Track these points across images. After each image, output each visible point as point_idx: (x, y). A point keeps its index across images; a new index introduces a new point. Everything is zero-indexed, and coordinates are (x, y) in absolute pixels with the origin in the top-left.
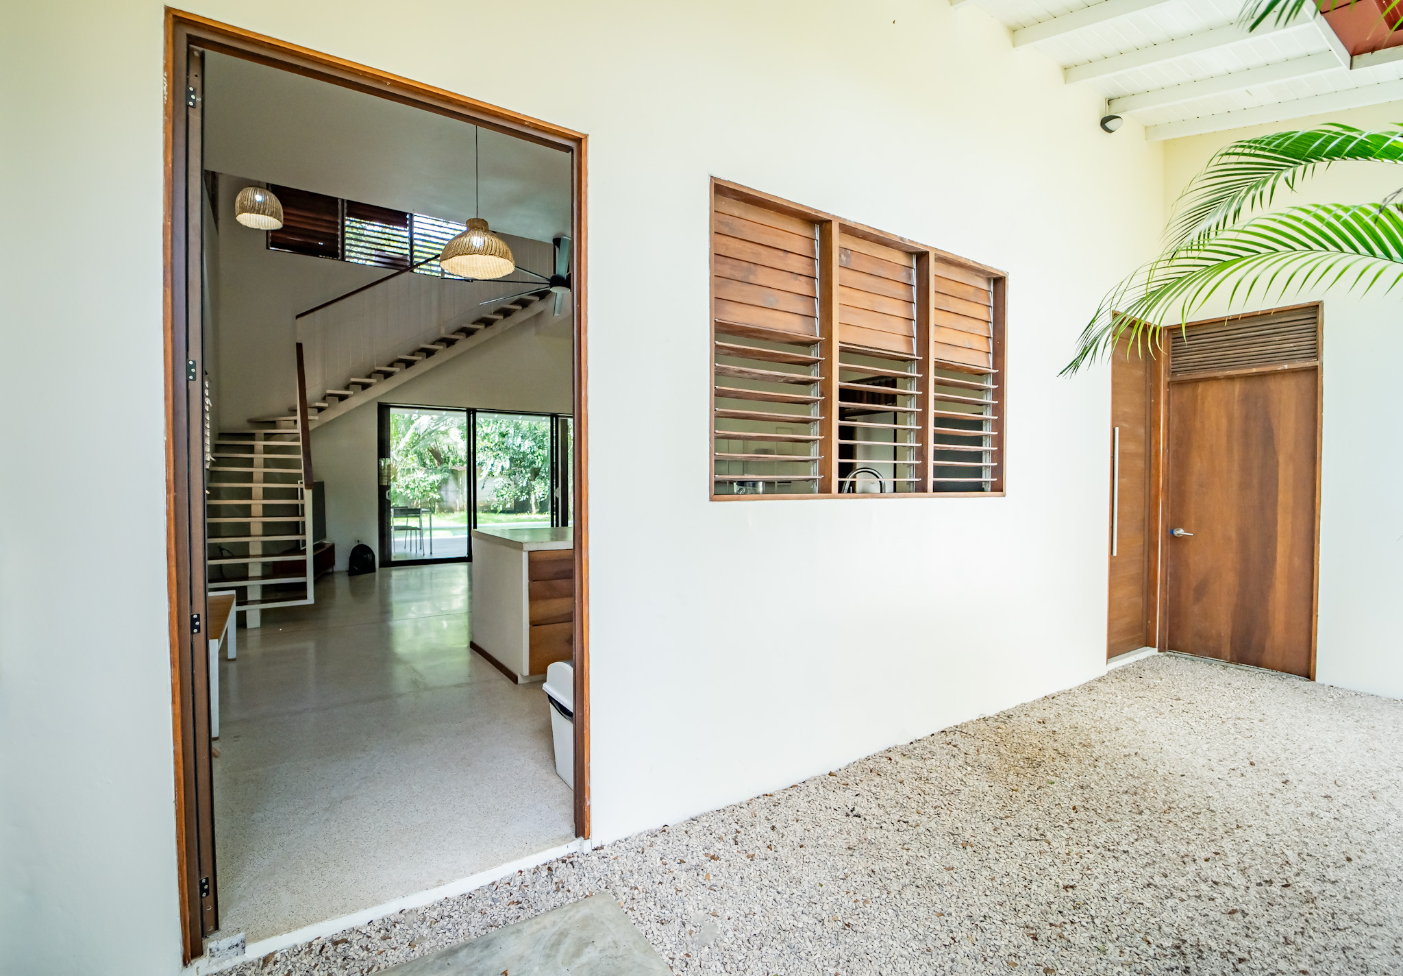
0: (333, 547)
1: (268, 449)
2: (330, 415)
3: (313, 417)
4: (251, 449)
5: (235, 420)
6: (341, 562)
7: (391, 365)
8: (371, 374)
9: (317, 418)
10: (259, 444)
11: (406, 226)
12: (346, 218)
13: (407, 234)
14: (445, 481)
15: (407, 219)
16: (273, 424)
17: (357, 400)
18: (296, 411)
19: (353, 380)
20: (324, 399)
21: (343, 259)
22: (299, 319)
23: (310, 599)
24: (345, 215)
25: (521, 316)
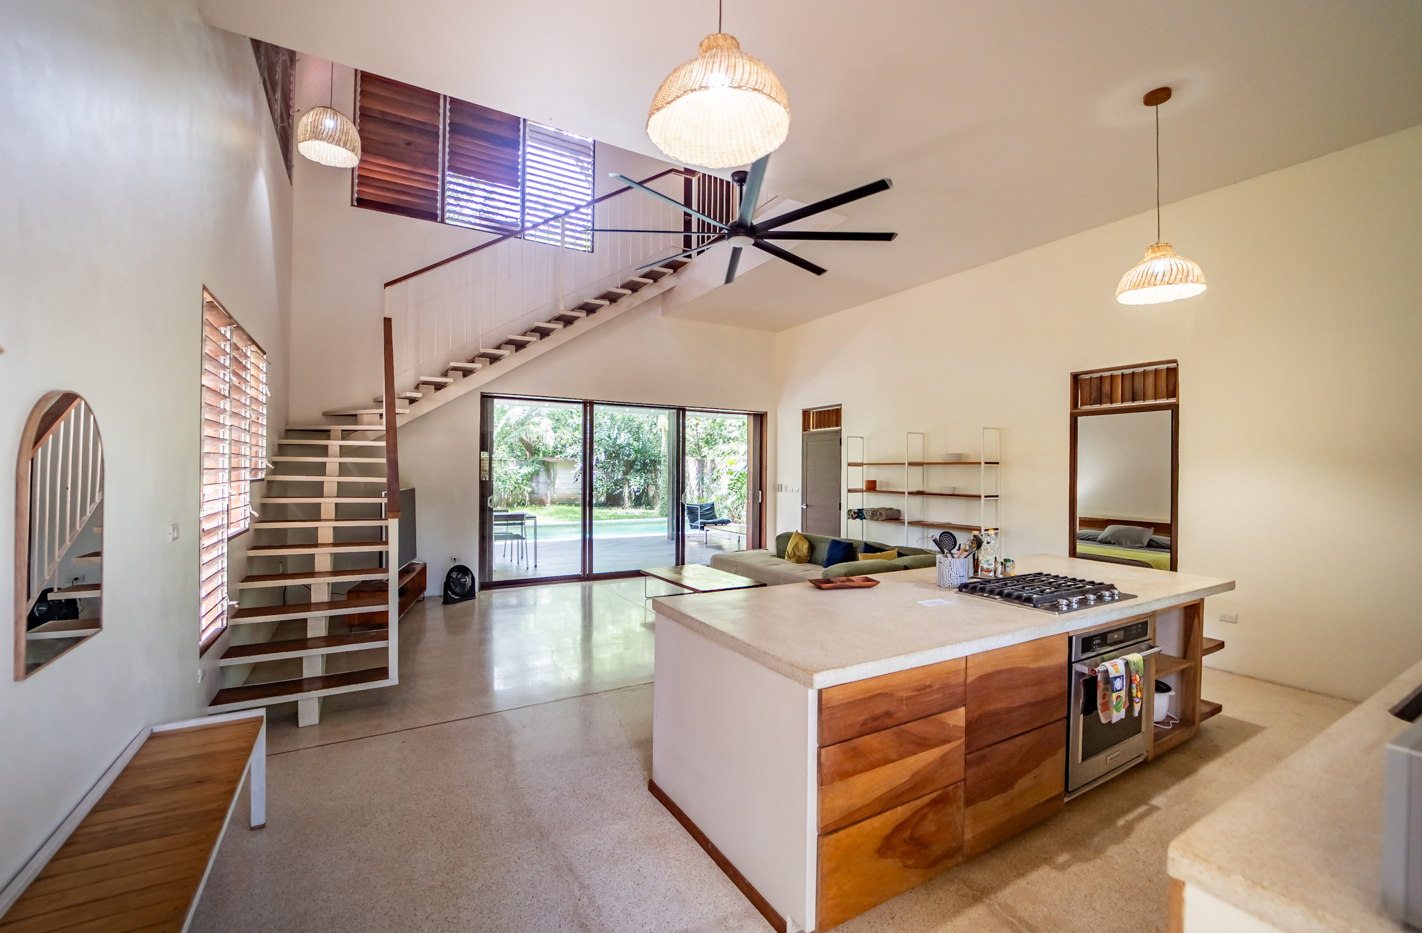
0: (424, 569)
1: (344, 451)
2: (423, 408)
3: (402, 408)
4: (324, 451)
5: (306, 412)
6: (434, 587)
7: (499, 347)
8: (474, 358)
9: (407, 411)
10: (334, 445)
11: (517, 184)
12: (448, 173)
13: (518, 194)
14: (536, 473)
15: (518, 177)
16: (353, 418)
17: (457, 388)
18: (382, 402)
19: (453, 364)
20: (417, 387)
21: (443, 221)
22: (388, 288)
23: (393, 679)
24: (446, 170)
25: (650, 291)
